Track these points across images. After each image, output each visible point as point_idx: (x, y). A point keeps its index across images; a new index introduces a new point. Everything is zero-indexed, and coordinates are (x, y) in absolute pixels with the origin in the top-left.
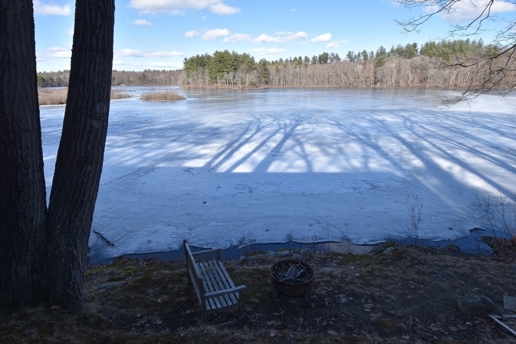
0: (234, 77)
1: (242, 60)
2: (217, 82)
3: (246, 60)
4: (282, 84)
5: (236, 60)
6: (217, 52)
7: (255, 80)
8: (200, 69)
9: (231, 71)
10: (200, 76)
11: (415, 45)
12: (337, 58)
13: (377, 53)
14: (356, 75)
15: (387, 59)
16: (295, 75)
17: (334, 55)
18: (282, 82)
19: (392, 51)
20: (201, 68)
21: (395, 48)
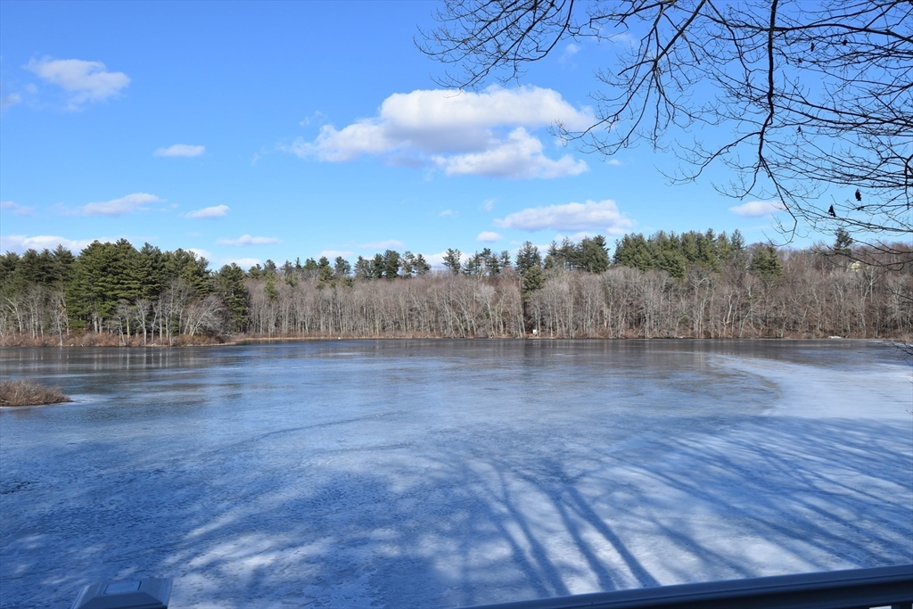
0: (151, 314)
1: (172, 267)
2: (91, 328)
3: (189, 269)
4: (285, 330)
5: (154, 268)
6: (95, 245)
7: (214, 322)
8: (37, 291)
9: (141, 297)
10: (34, 309)
11: (599, 242)
12: (421, 265)
13: (520, 256)
14: (480, 309)
15: (547, 272)
16: (321, 308)
17: (412, 257)
18: (285, 325)
19: (553, 253)
20: (39, 287)
21: (559, 247)
